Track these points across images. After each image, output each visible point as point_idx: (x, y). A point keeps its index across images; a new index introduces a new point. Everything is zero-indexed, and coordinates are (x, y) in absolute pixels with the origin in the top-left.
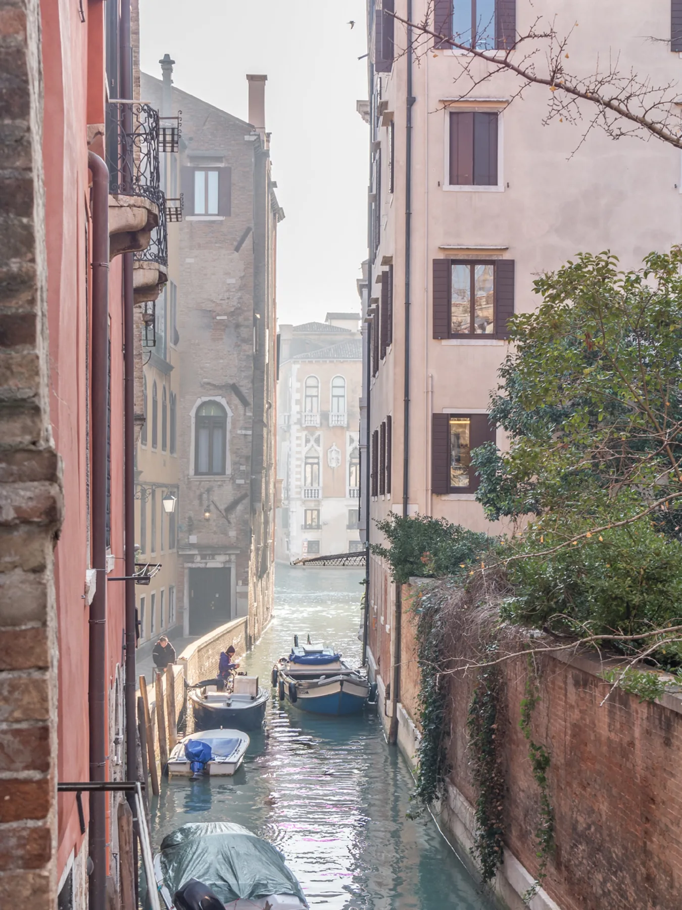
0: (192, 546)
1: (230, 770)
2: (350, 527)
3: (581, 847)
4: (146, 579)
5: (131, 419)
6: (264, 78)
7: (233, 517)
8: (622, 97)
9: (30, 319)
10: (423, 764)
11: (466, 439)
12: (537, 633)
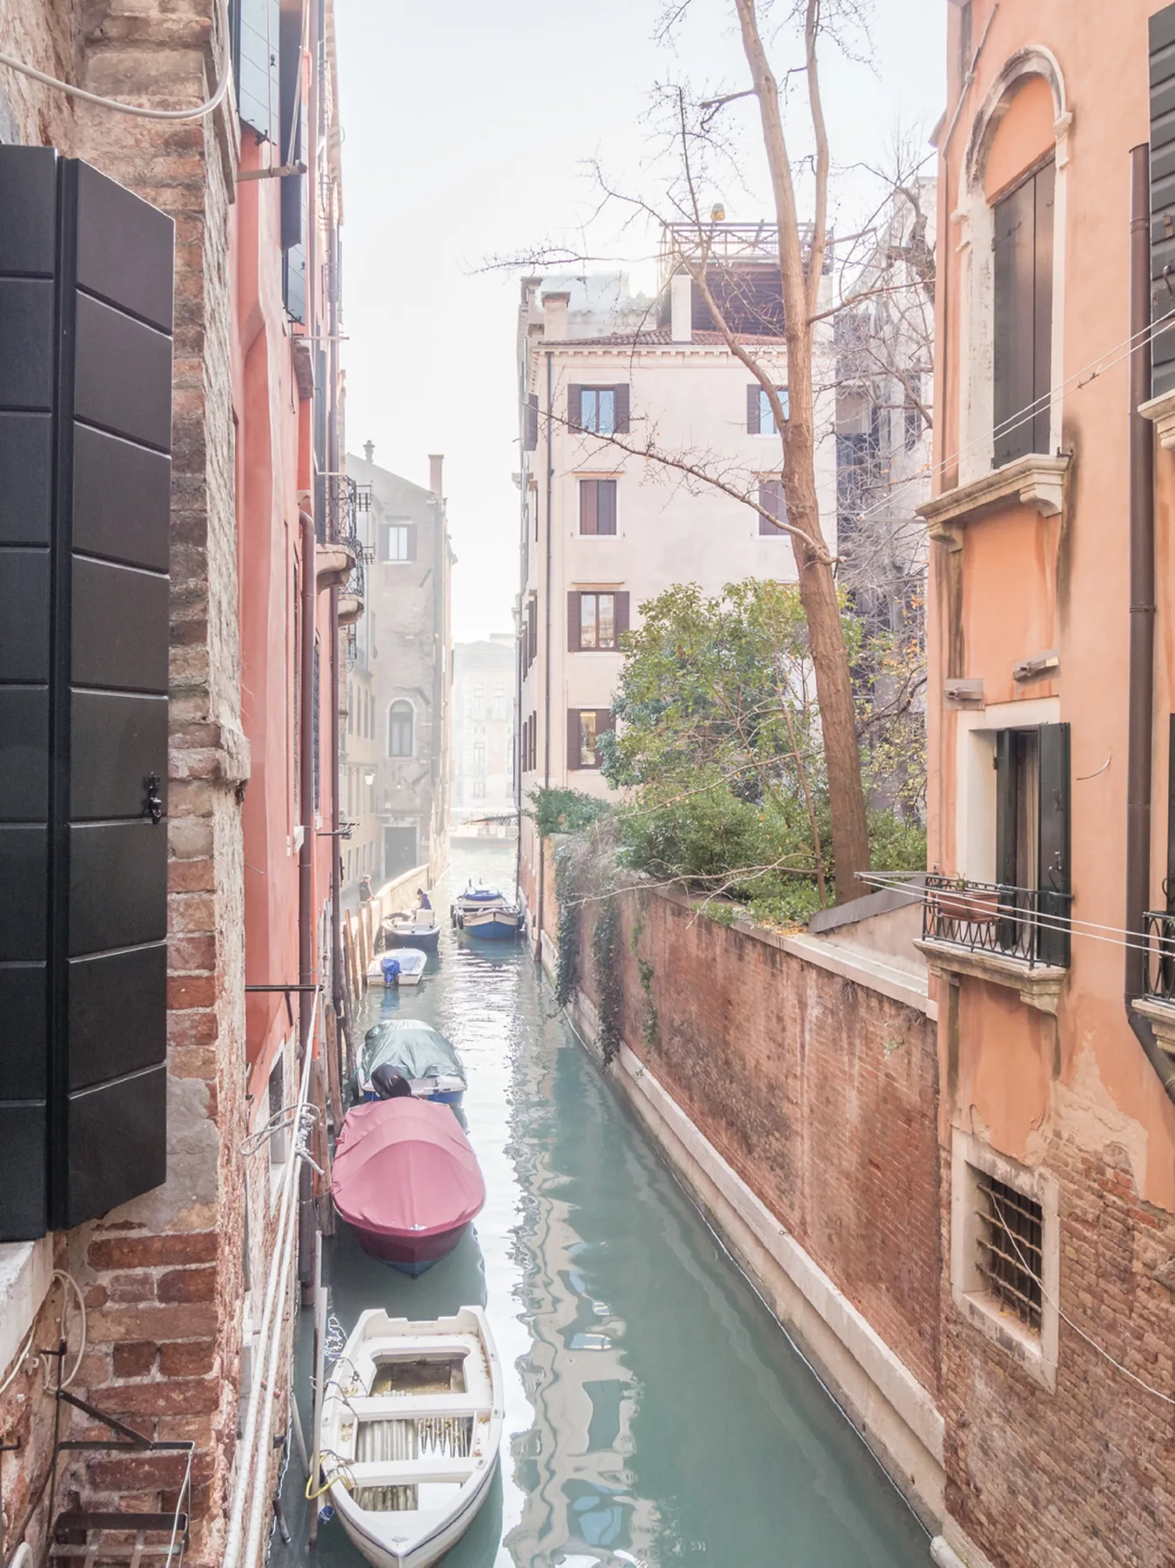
0: (387, 811)
1: (415, 980)
2: (507, 796)
3: (677, 1039)
4: (347, 835)
5: (335, 713)
6: (441, 457)
7: (418, 788)
8: (701, 465)
9: (202, 624)
10: (559, 976)
11: (592, 729)
12: (643, 875)
